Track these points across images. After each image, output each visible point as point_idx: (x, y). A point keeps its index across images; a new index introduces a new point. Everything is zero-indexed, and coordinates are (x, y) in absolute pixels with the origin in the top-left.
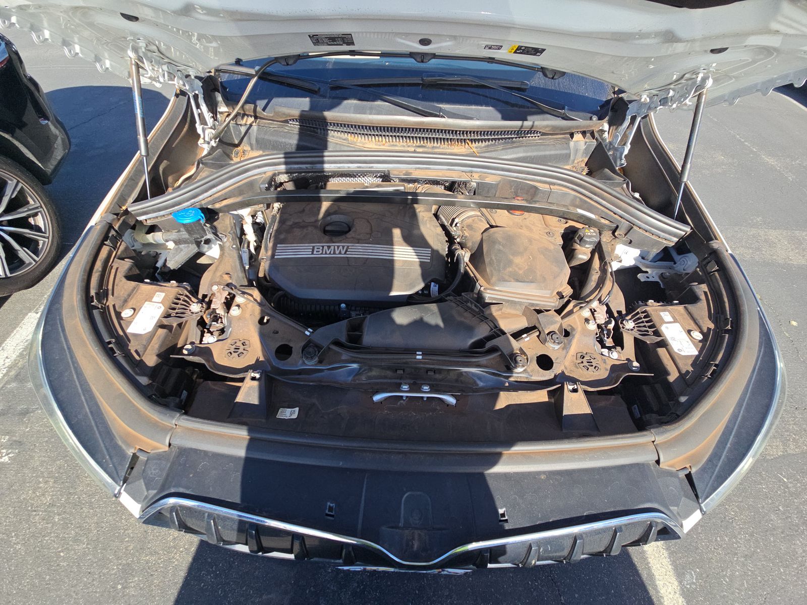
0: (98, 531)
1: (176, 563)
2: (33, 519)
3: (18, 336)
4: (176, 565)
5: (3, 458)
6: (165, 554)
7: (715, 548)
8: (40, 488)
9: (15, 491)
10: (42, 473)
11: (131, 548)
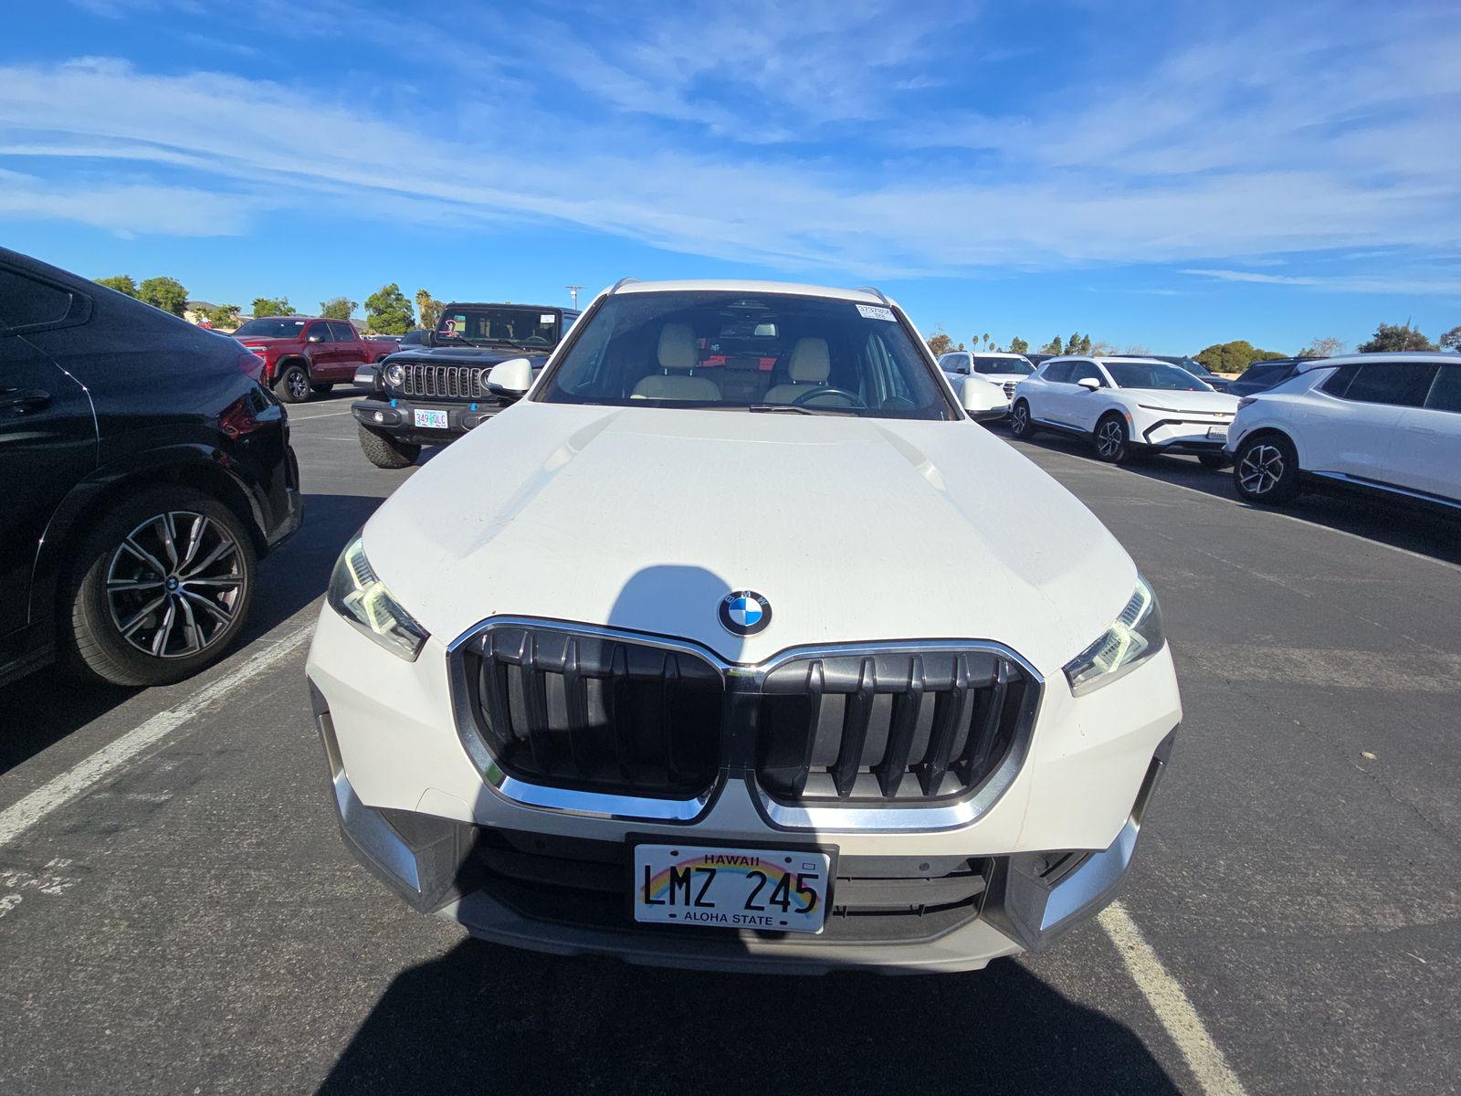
0: (182, 1001)
1: (309, 1059)
2: (74, 976)
3: (134, 738)
4: (308, 1063)
5: (53, 888)
6: (292, 1044)
7: (1321, 1065)
8: (103, 932)
9: (56, 934)
10: (112, 912)
11: (234, 1030)
